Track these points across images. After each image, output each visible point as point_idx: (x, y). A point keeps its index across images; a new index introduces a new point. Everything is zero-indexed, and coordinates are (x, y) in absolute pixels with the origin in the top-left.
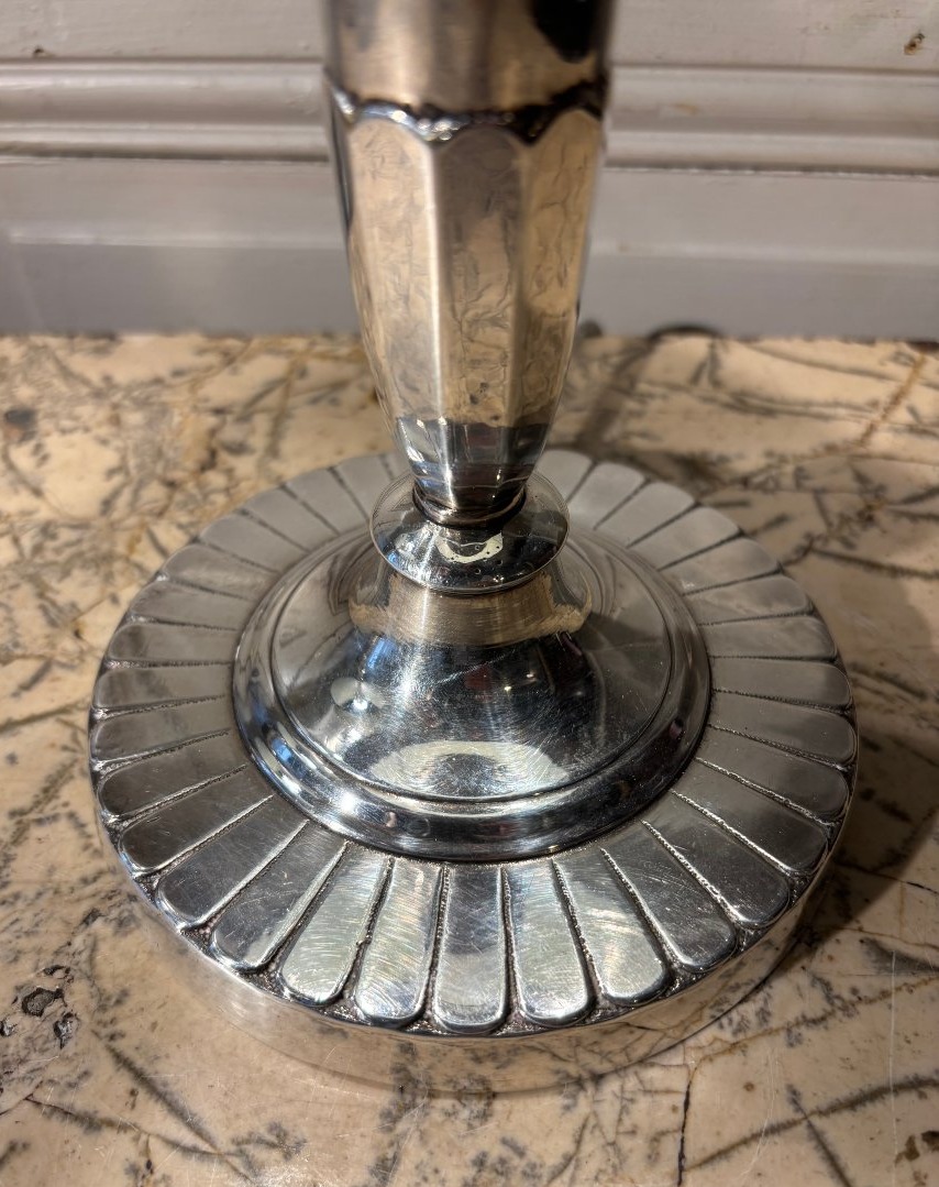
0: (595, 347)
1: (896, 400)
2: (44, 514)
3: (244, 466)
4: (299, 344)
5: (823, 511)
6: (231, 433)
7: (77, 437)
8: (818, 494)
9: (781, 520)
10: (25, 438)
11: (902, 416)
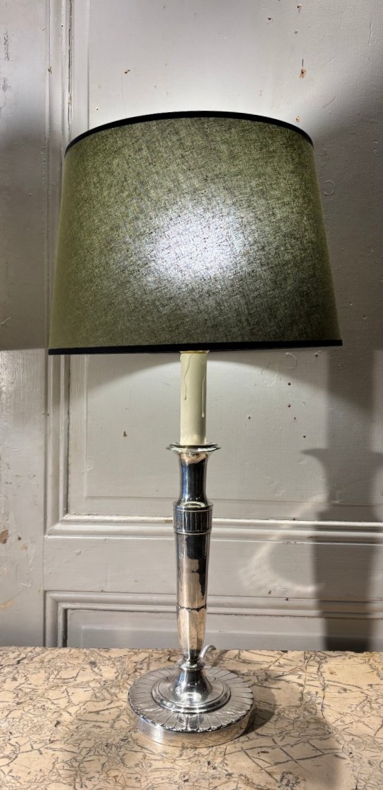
0: (214, 652)
1: (276, 661)
2: (104, 679)
3: (143, 672)
4: (151, 651)
5: (258, 679)
6: (139, 666)
7: (106, 666)
8: (257, 676)
9: (249, 680)
10: (95, 667)
11: (277, 664)
